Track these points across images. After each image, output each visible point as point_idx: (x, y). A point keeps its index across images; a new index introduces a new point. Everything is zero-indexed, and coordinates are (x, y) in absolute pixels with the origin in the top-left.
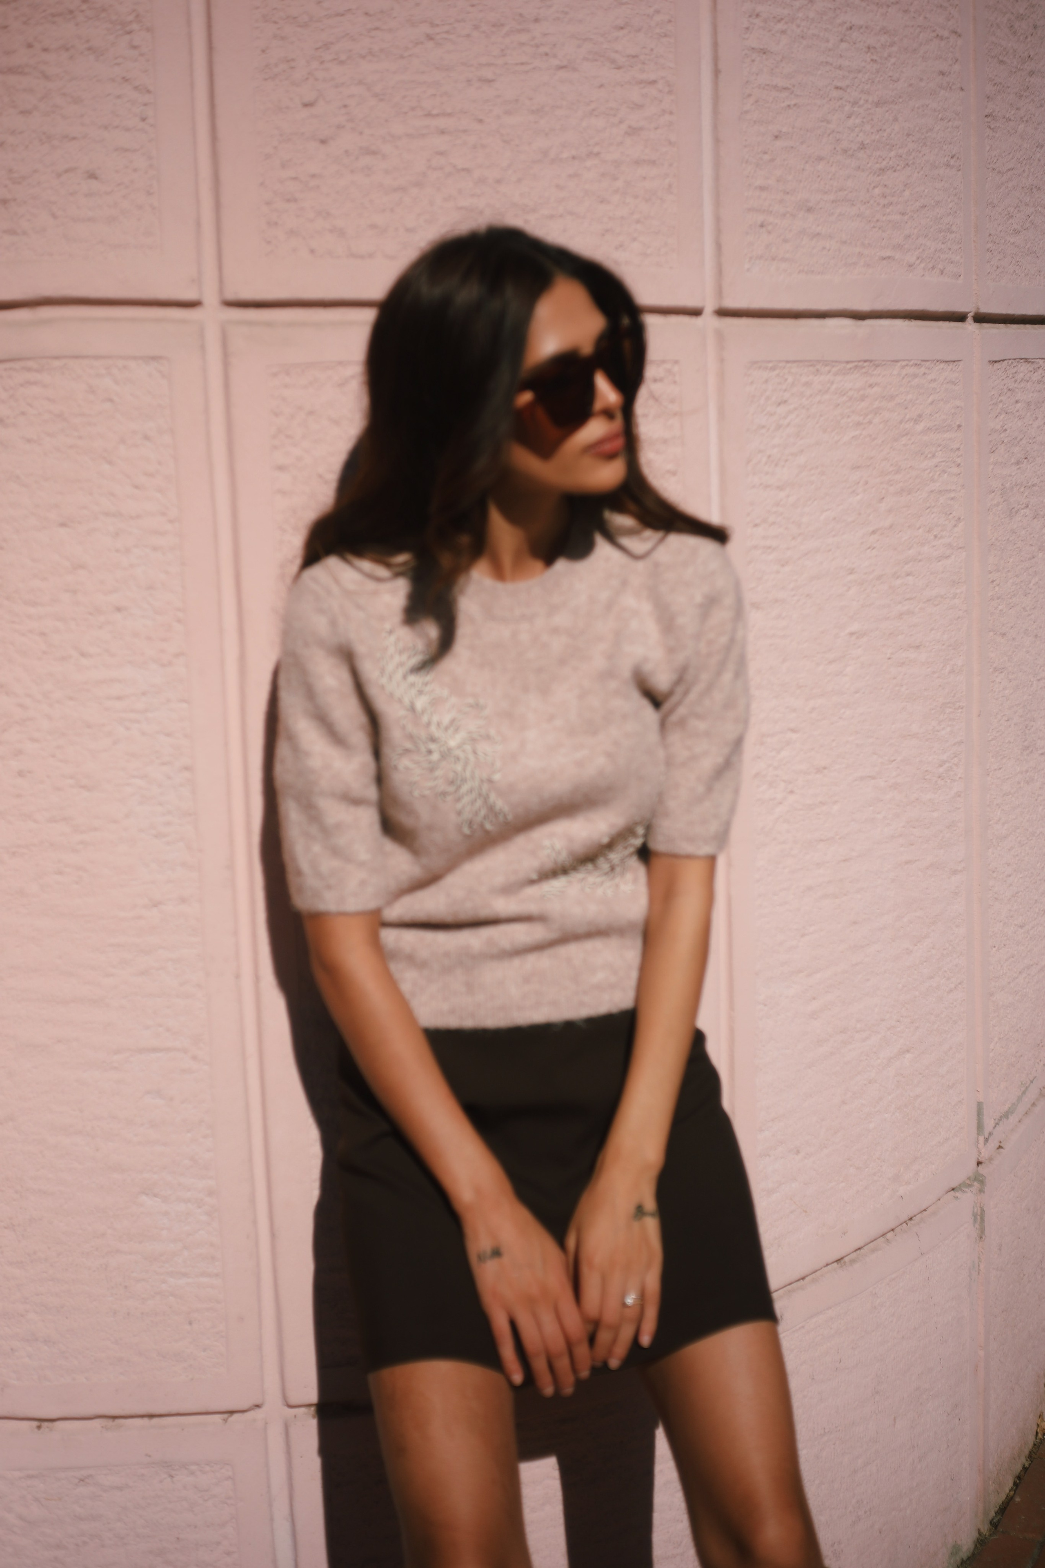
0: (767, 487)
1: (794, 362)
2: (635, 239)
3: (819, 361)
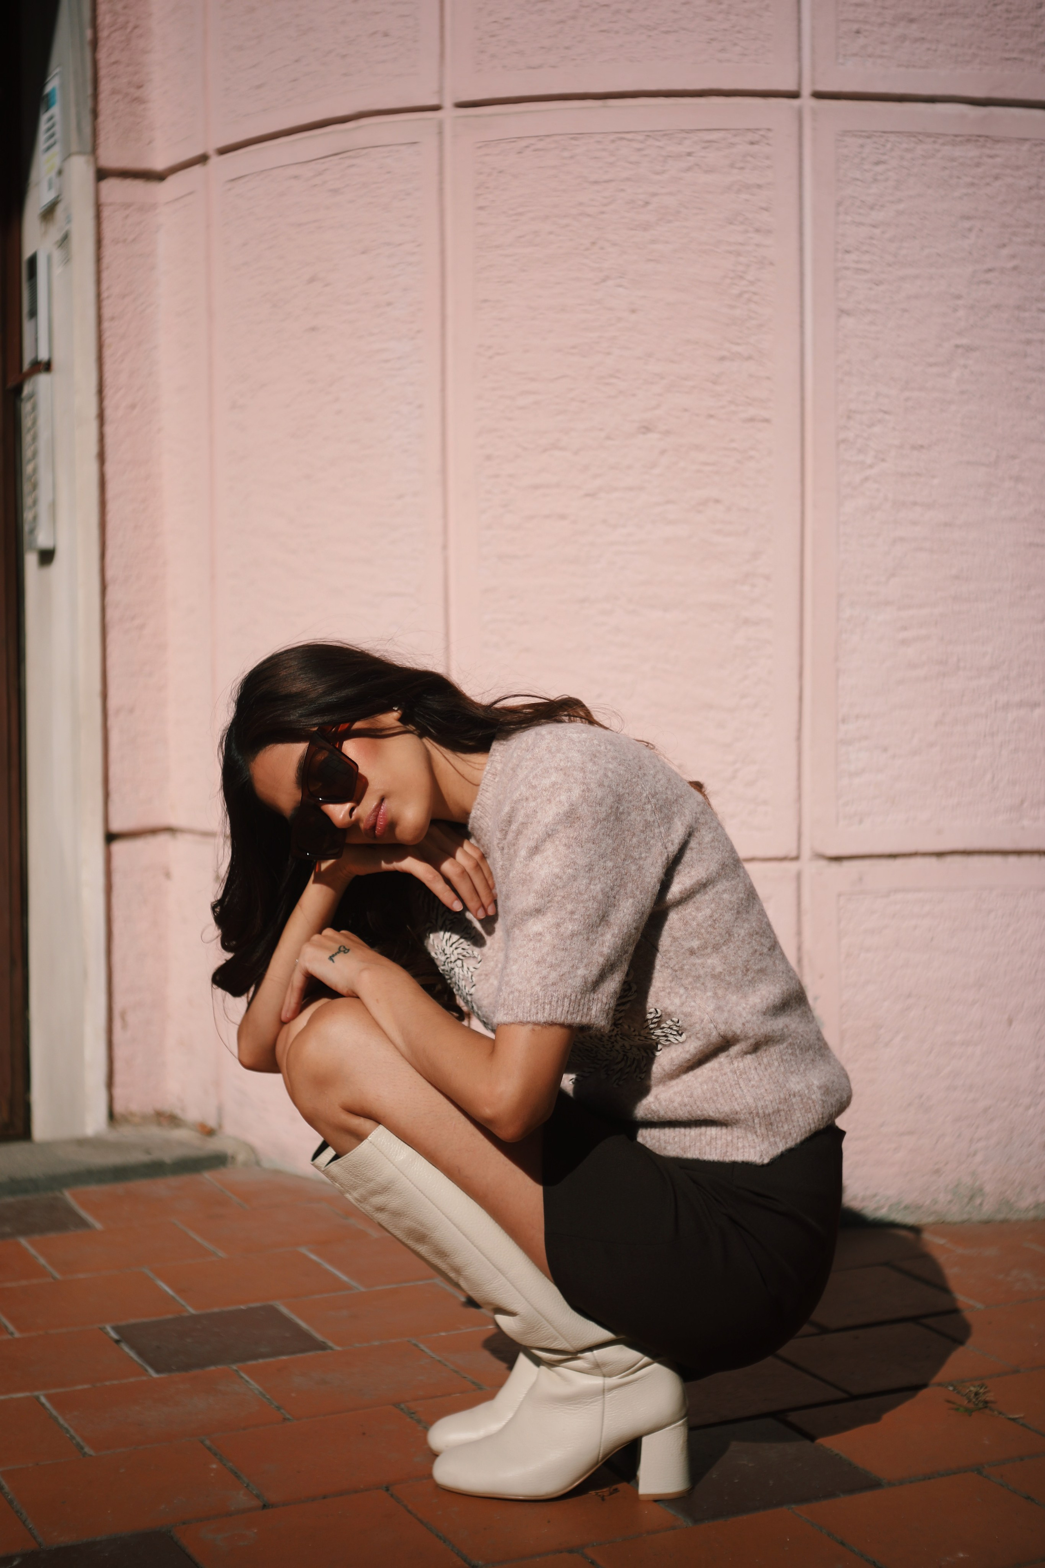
0: (861, 224)
1: (892, 132)
2: (735, 44)
3: (920, 133)
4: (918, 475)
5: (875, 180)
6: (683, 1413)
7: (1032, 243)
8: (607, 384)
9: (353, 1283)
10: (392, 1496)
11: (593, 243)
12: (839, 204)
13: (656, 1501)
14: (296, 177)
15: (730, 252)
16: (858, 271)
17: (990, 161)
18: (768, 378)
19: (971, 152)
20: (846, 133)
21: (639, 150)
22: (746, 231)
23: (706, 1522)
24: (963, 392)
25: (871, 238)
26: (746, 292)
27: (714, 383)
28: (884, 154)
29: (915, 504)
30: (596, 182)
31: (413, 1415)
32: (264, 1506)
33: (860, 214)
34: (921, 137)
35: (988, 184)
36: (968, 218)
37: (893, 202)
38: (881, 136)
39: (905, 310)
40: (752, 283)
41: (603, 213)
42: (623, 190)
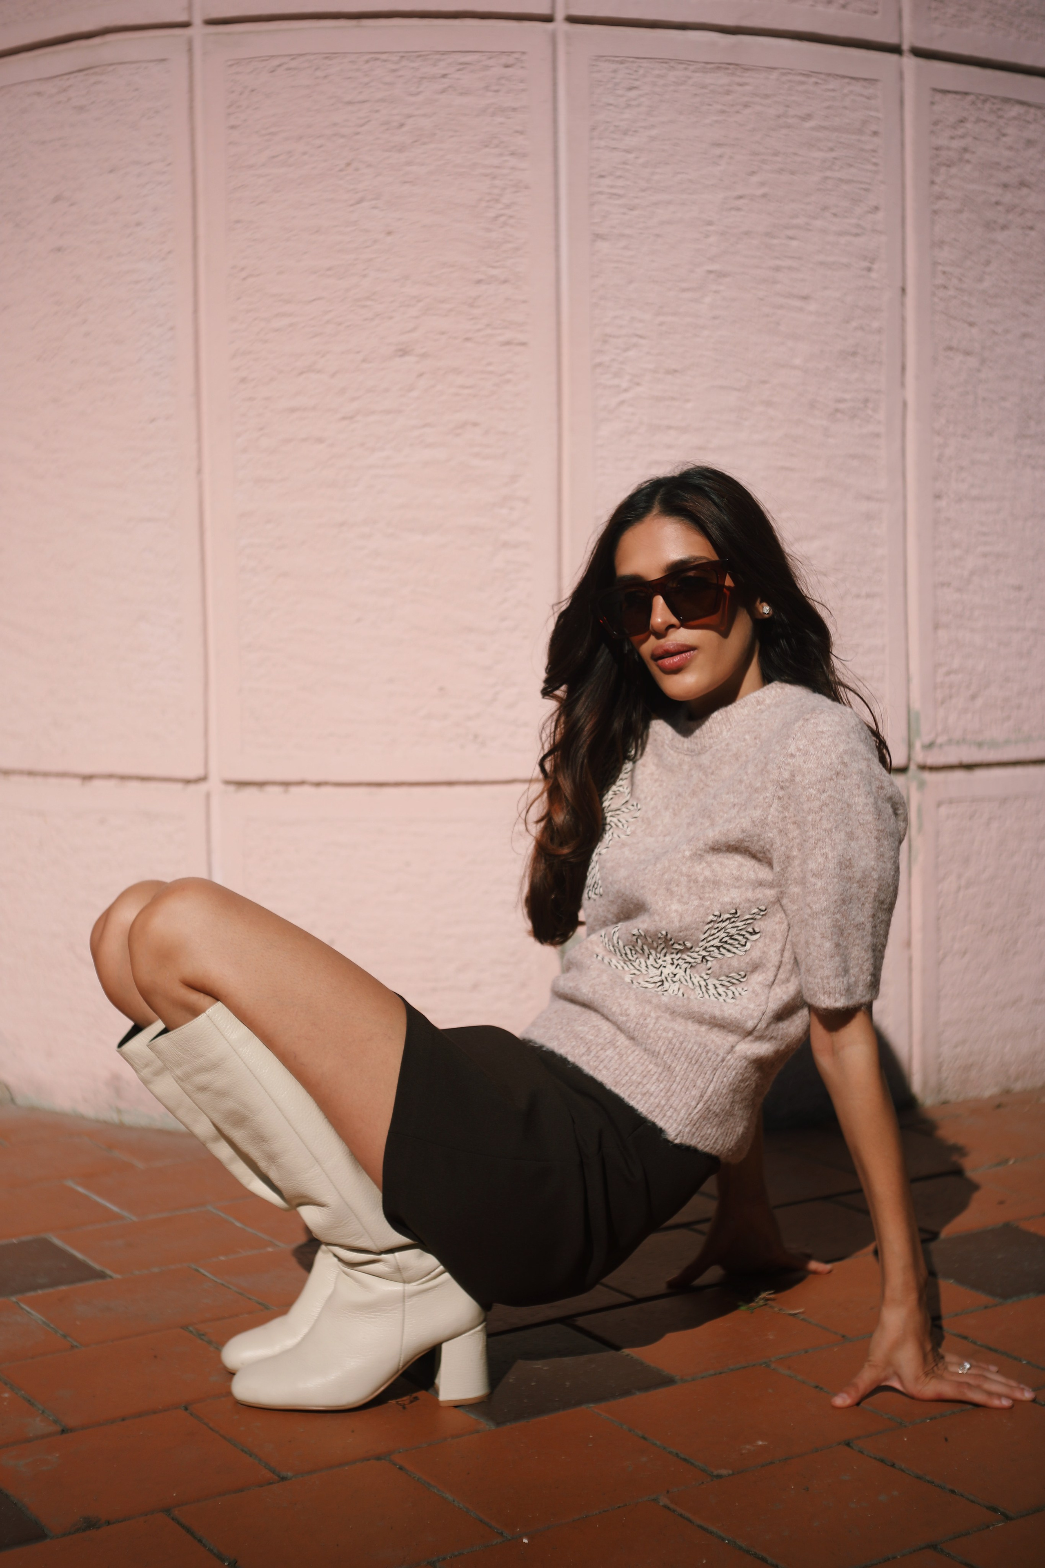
0: (614, 149)
1: (644, 58)
3: (672, 60)
4: (673, 399)
5: (629, 106)
6: (482, 1318)
7: (781, 171)
8: (364, 307)
9: (125, 1213)
10: (191, 1414)
11: (348, 164)
12: (594, 129)
13: (456, 1407)
14: (39, 94)
15: (486, 175)
16: (613, 195)
17: (739, 88)
18: (524, 302)
19: (721, 79)
20: (599, 57)
21: (394, 71)
22: (501, 155)
23: (508, 1424)
24: (715, 318)
25: (625, 163)
26: (501, 215)
27: (471, 306)
28: (636, 80)
29: (669, 427)
30: (350, 103)
31: (203, 1337)
32: (63, 1431)
33: (614, 139)
34: (672, 64)
35: (738, 112)
36: (719, 145)
37: (645, 128)
38: (632, 62)
39: (658, 236)
40: (508, 206)
41: (358, 134)
42: (377, 111)
